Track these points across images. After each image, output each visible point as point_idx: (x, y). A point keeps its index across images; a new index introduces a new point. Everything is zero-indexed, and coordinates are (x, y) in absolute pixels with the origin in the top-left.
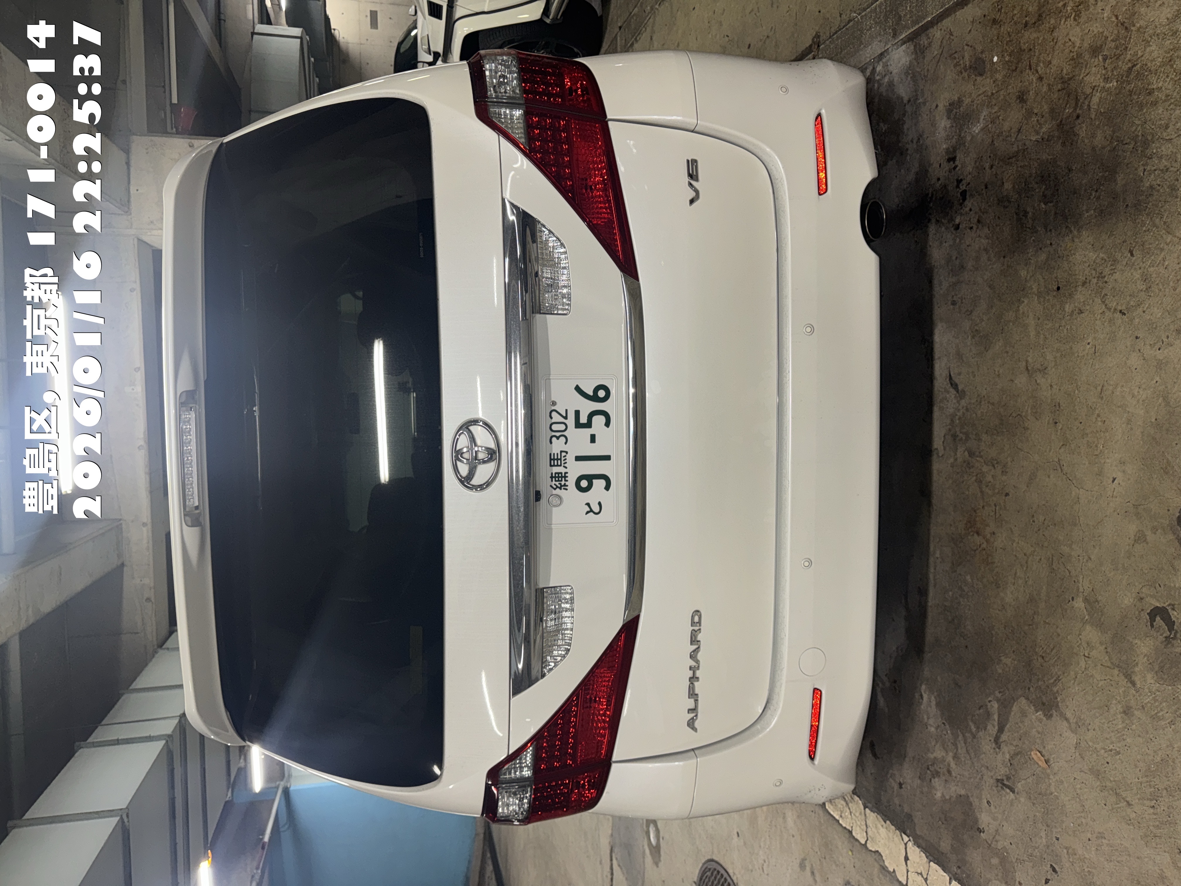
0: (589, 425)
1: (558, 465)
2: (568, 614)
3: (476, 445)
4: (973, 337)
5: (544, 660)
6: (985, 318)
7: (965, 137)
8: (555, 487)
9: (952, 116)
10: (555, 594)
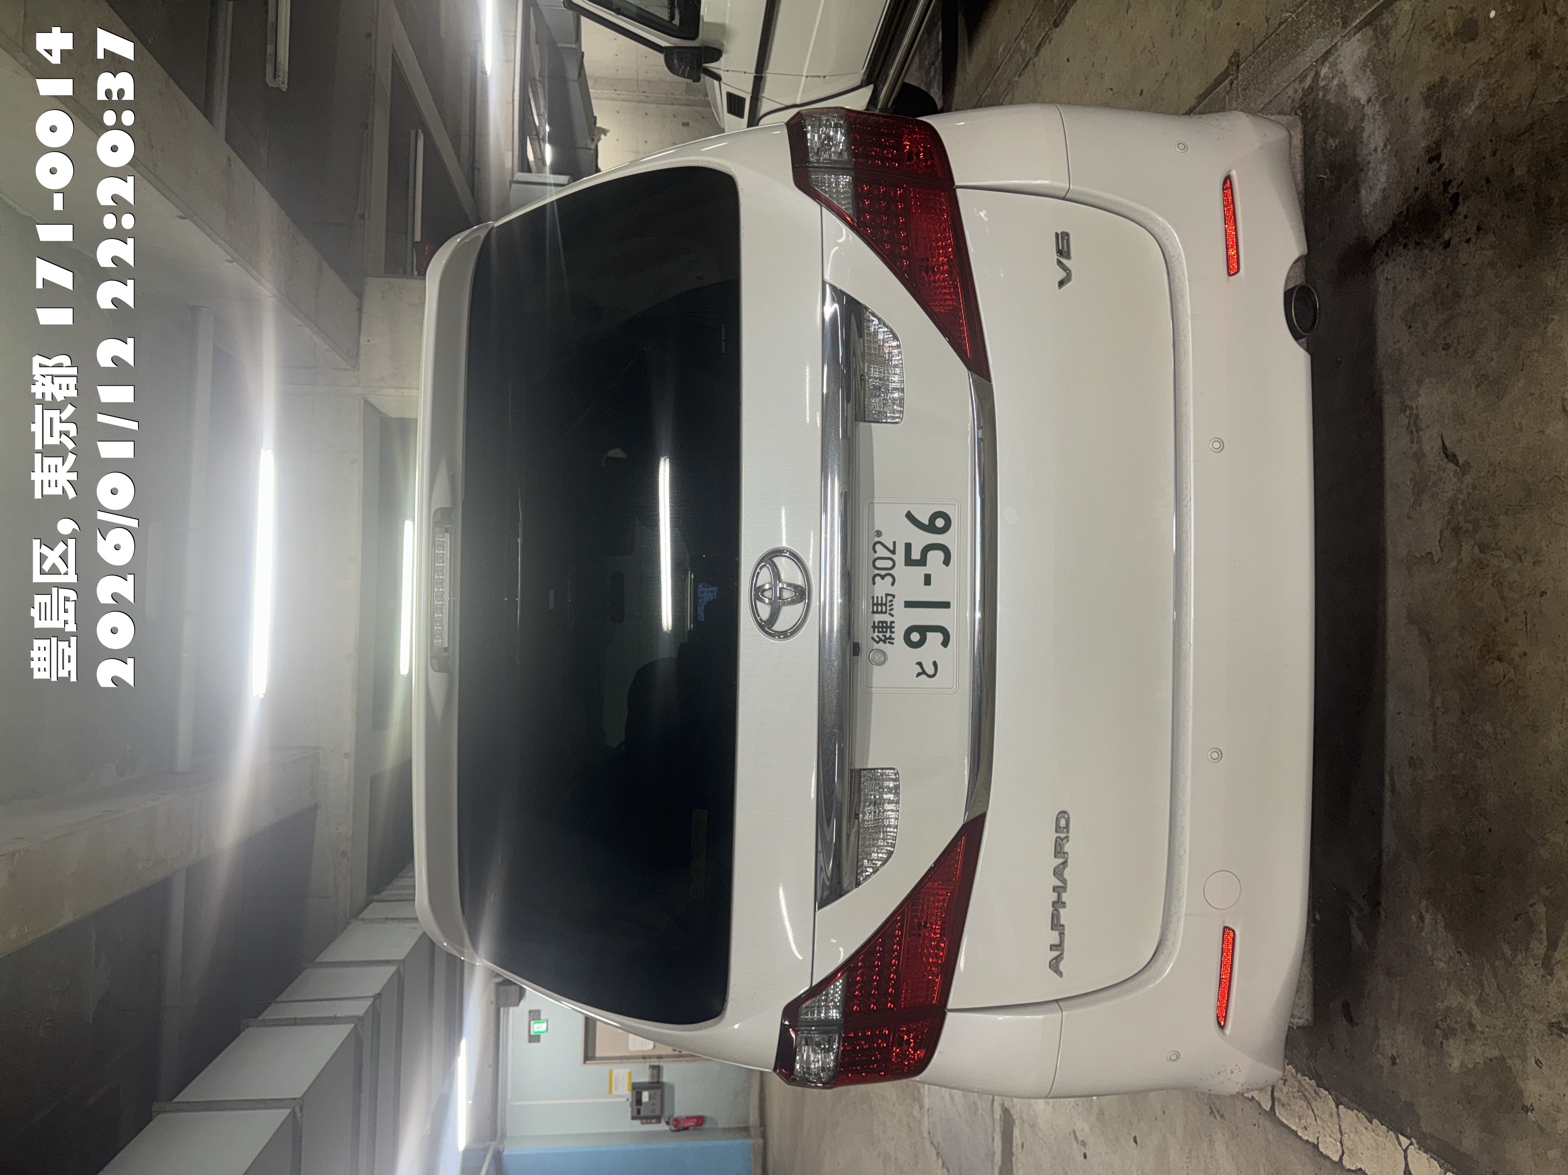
0: (922, 562)
1: (882, 612)
2: (892, 806)
3: (780, 581)
5: (860, 864)
8: (877, 639)
10: (875, 780)
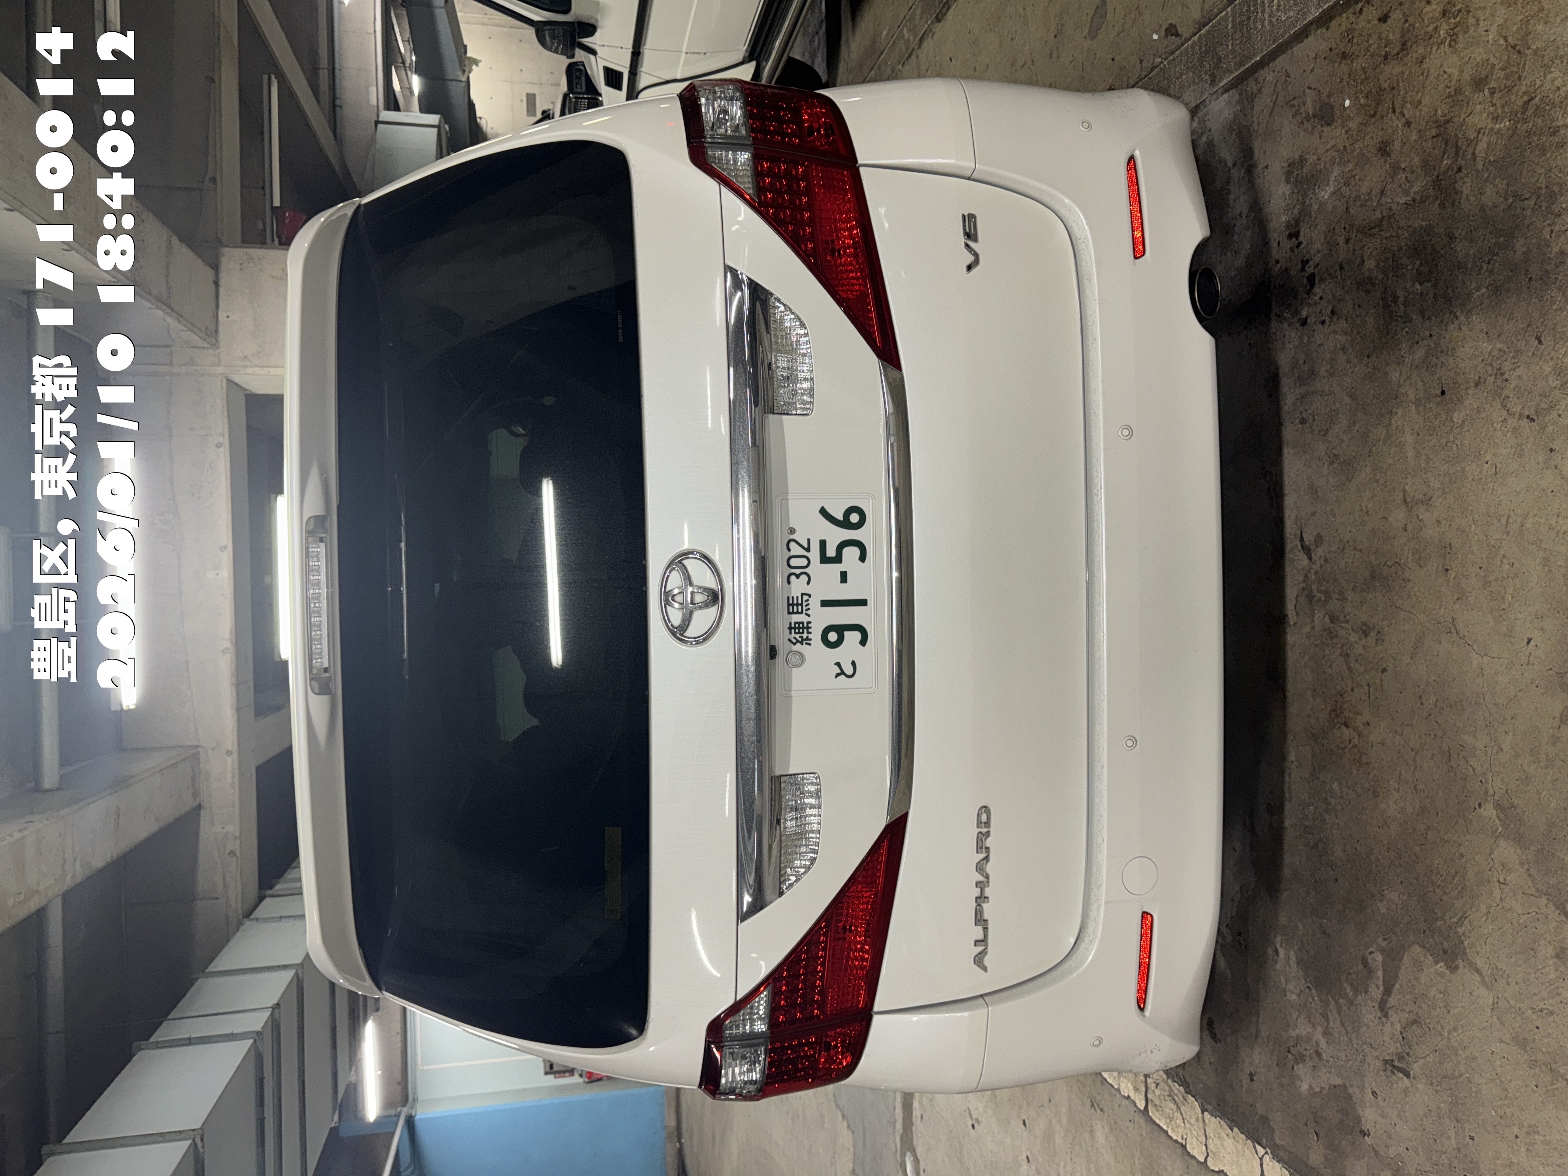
0: (838, 559)
1: (798, 613)
2: (814, 811)
3: (691, 584)
4: (1331, 463)
5: (783, 872)
6: (1345, 437)
7: (1311, 205)
8: (794, 641)
9: (1292, 180)
10: (796, 785)
